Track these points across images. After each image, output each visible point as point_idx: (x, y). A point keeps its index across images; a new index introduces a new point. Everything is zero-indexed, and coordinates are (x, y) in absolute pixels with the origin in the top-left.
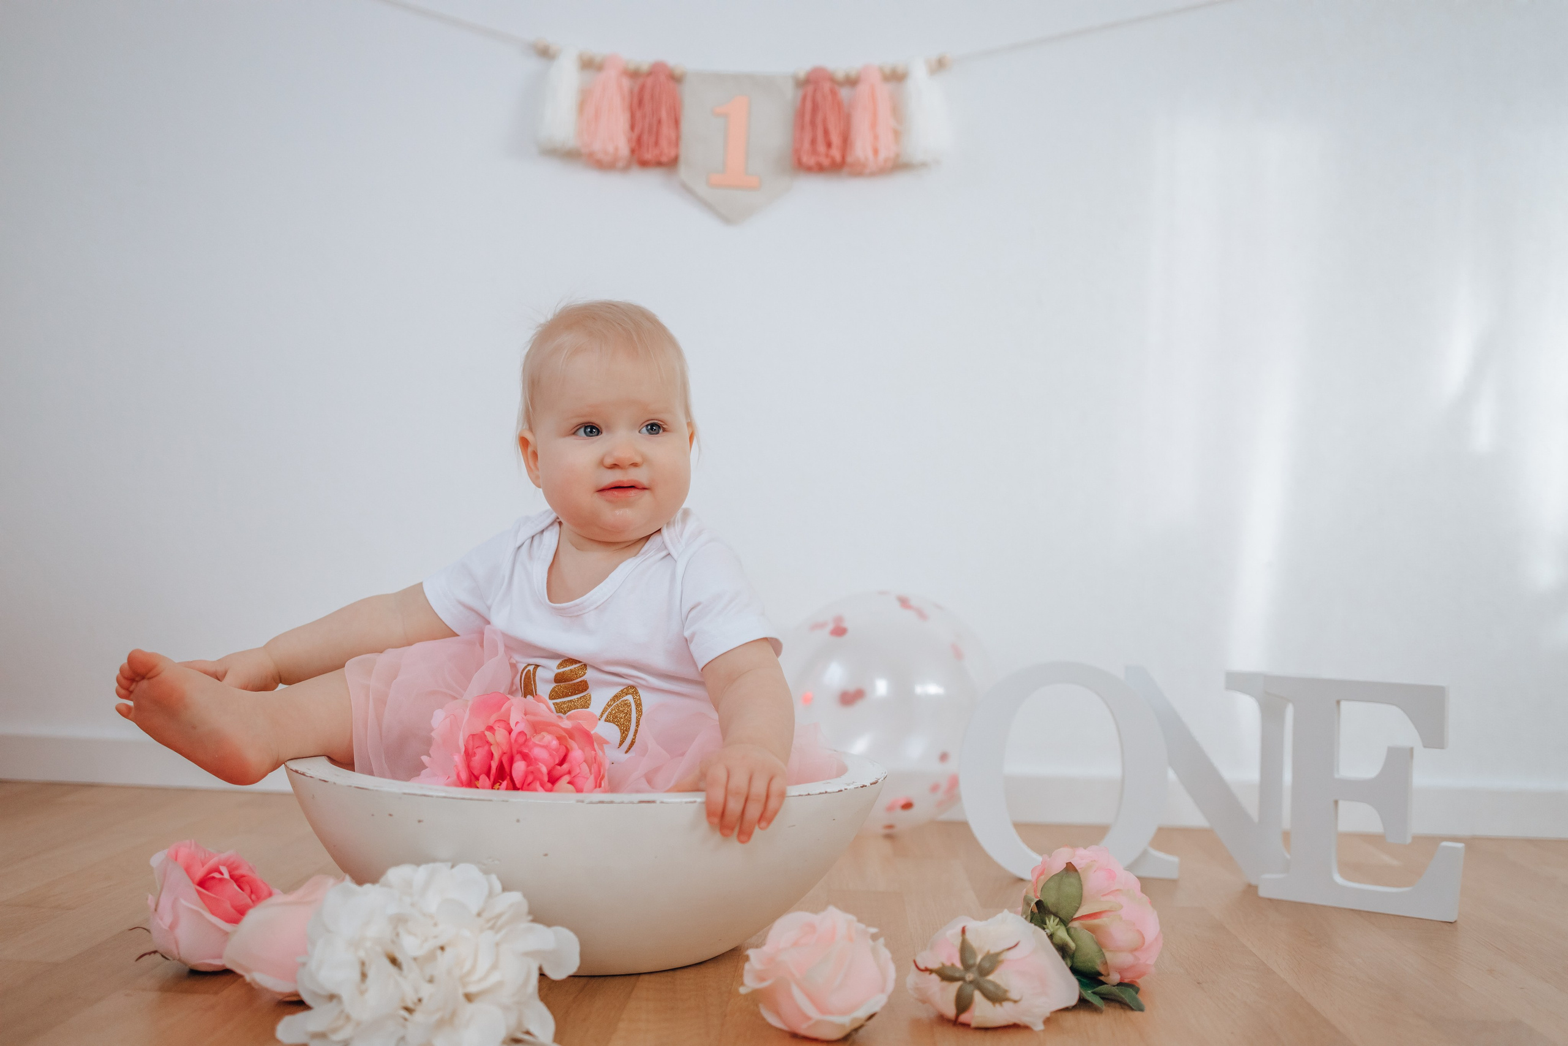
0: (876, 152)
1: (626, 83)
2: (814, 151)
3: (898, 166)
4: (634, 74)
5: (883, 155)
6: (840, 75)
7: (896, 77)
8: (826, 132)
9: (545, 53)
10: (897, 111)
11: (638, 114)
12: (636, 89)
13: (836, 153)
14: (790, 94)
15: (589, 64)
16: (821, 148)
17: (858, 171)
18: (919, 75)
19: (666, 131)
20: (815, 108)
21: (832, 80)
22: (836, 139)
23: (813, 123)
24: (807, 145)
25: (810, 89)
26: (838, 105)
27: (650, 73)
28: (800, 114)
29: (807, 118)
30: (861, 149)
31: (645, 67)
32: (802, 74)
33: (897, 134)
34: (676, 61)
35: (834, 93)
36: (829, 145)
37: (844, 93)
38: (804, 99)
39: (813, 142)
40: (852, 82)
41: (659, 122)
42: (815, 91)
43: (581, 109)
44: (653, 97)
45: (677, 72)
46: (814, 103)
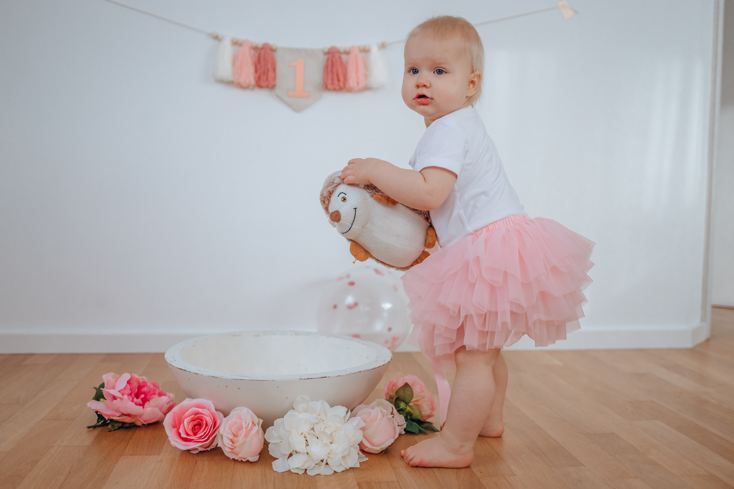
0: (358, 83)
1: (252, 52)
2: (333, 83)
3: (367, 88)
4: (255, 48)
5: (361, 85)
6: (342, 50)
7: (365, 51)
8: (338, 76)
9: (217, 38)
10: (366, 67)
11: (258, 66)
12: (257, 55)
13: (341, 84)
14: (322, 59)
15: (236, 43)
16: (336, 82)
17: (350, 90)
18: (374, 50)
19: (271, 74)
20: (333, 65)
21: (338, 52)
22: (341, 78)
23: (332, 71)
24: (329, 81)
25: (330, 56)
26: (342, 63)
27: (262, 48)
28: (326, 67)
29: (329, 69)
30: (352, 82)
31: (260, 46)
32: (326, 50)
33: (366, 76)
34: (273, 42)
35: (340, 58)
36: (339, 80)
37: (344, 57)
38: (328, 60)
39: (332, 79)
40: (347, 53)
41: (268, 70)
42: (332, 57)
43: (234, 64)
44: (264, 59)
45: (274, 47)
46: (332, 62)
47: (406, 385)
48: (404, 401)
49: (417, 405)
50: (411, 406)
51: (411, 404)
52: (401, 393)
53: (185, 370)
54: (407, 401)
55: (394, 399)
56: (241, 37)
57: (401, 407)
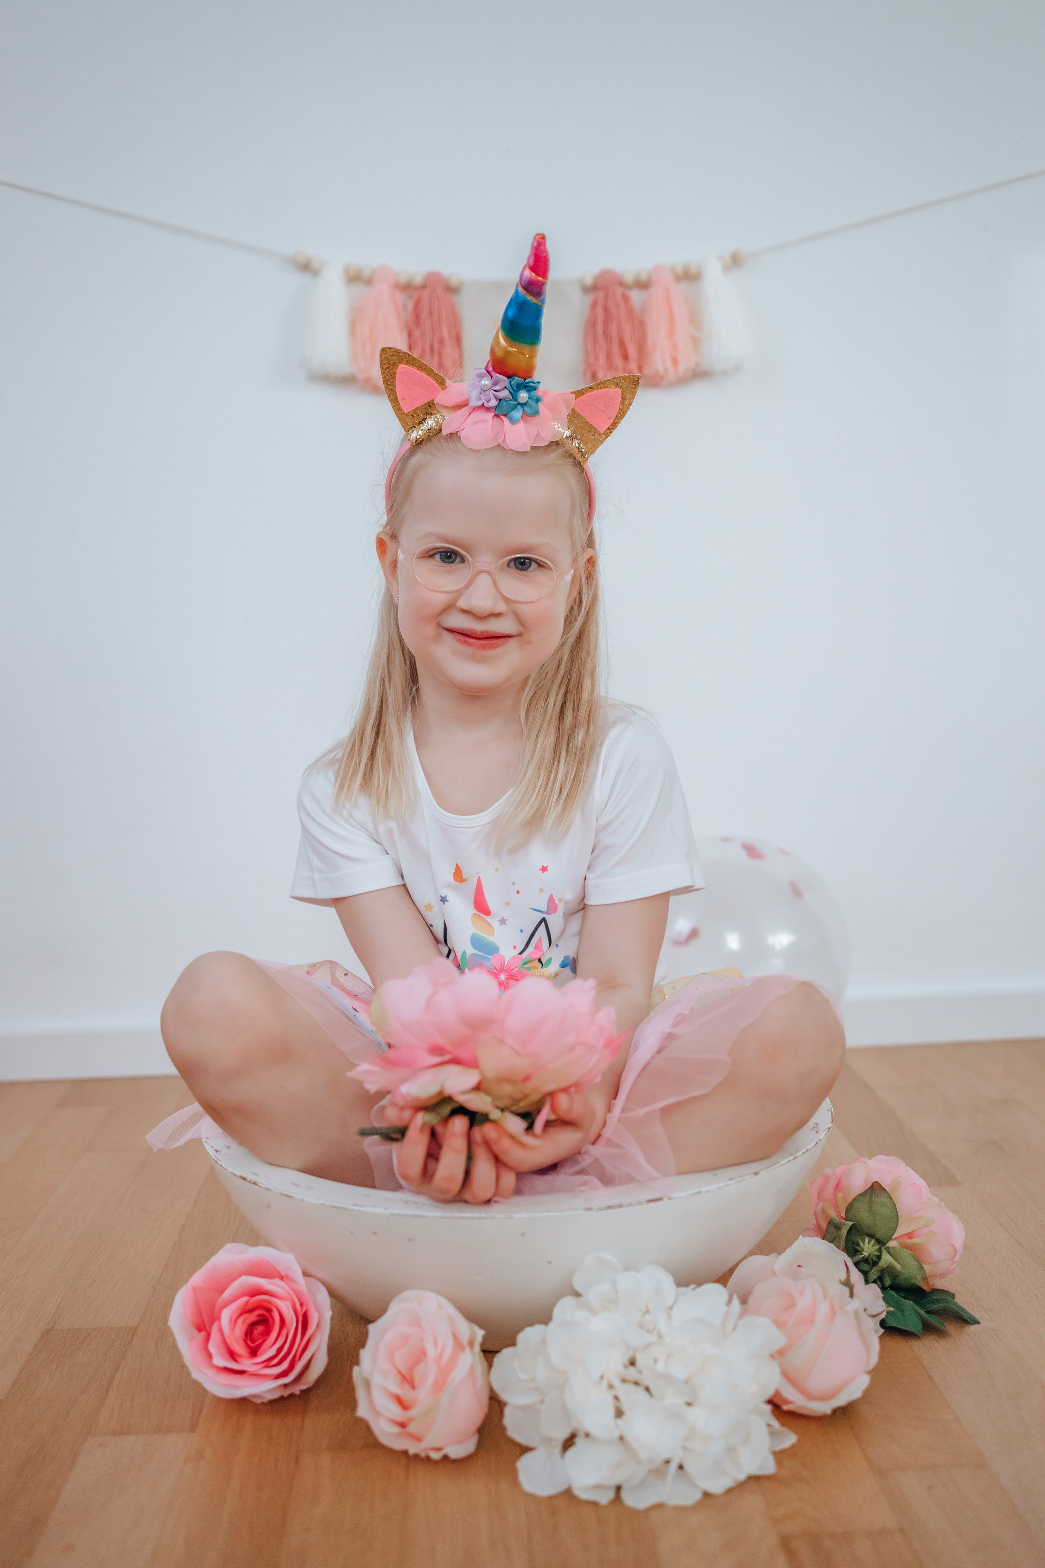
0: (675, 362)
1: (400, 297)
2: (610, 365)
3: (699, 374)
4: (406, 288)
5: (683, 367)
6: (629, 278)
7: (690, 276)
8: (622, 344)
9: (306, 267)
10: (695, 318)
11: (417, 333)
12: (410, 304)
13: (633, 365)
14: (582, 304)
15: (355, 278)
16: (618, 361)
17: (658, 382)
18: (713, 273)
19: (449, 350)
20: (608, 317)
21: (622, 284)
22: (632, 350)
23: (606, 335)
24: (602, 361)
25: (601, 294)
26: (630, 311)
27: (424, 287)
28: (591, 324)
29: (600, 329)
30: (659, 361)
31: (418, 280)
32: (589, 281)
33: (696, 342)
34: (450, 270)
35: (626, 299)
36: (626, 357)
37: (636, 296)
38: (594, 305)
39: (609, 356)
40: (643, 285)
41: (442, 341)
42: (606, 297)
43: (353, 331)
44: (431, 312)
45: (454, 282)
46: (606, 309)
47: (875, 1188)
48: (871, 1236)
49: (909, 1247)
50: (894, 1248)
51: (892, 1244)
52: (863, 1215)
53: (255, 1183)
54: (880, 1235)
55: (844, 1231)
56: (367, 261)
57: (865, 1254)
